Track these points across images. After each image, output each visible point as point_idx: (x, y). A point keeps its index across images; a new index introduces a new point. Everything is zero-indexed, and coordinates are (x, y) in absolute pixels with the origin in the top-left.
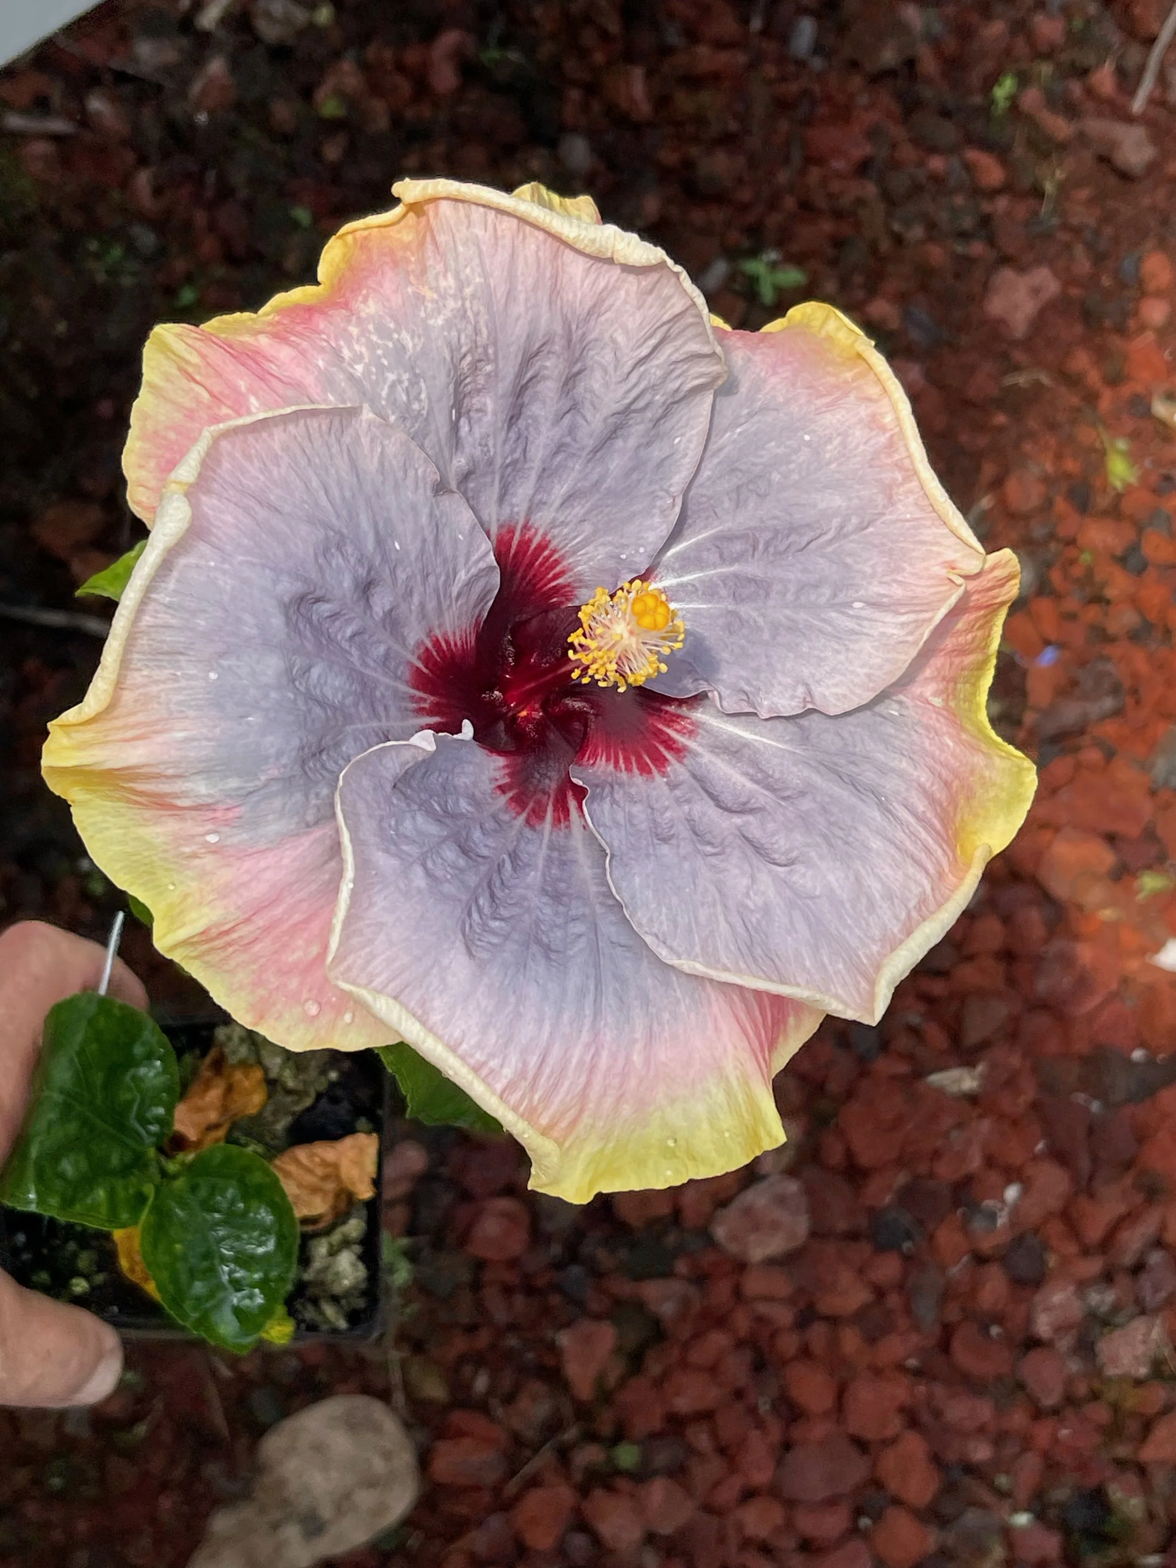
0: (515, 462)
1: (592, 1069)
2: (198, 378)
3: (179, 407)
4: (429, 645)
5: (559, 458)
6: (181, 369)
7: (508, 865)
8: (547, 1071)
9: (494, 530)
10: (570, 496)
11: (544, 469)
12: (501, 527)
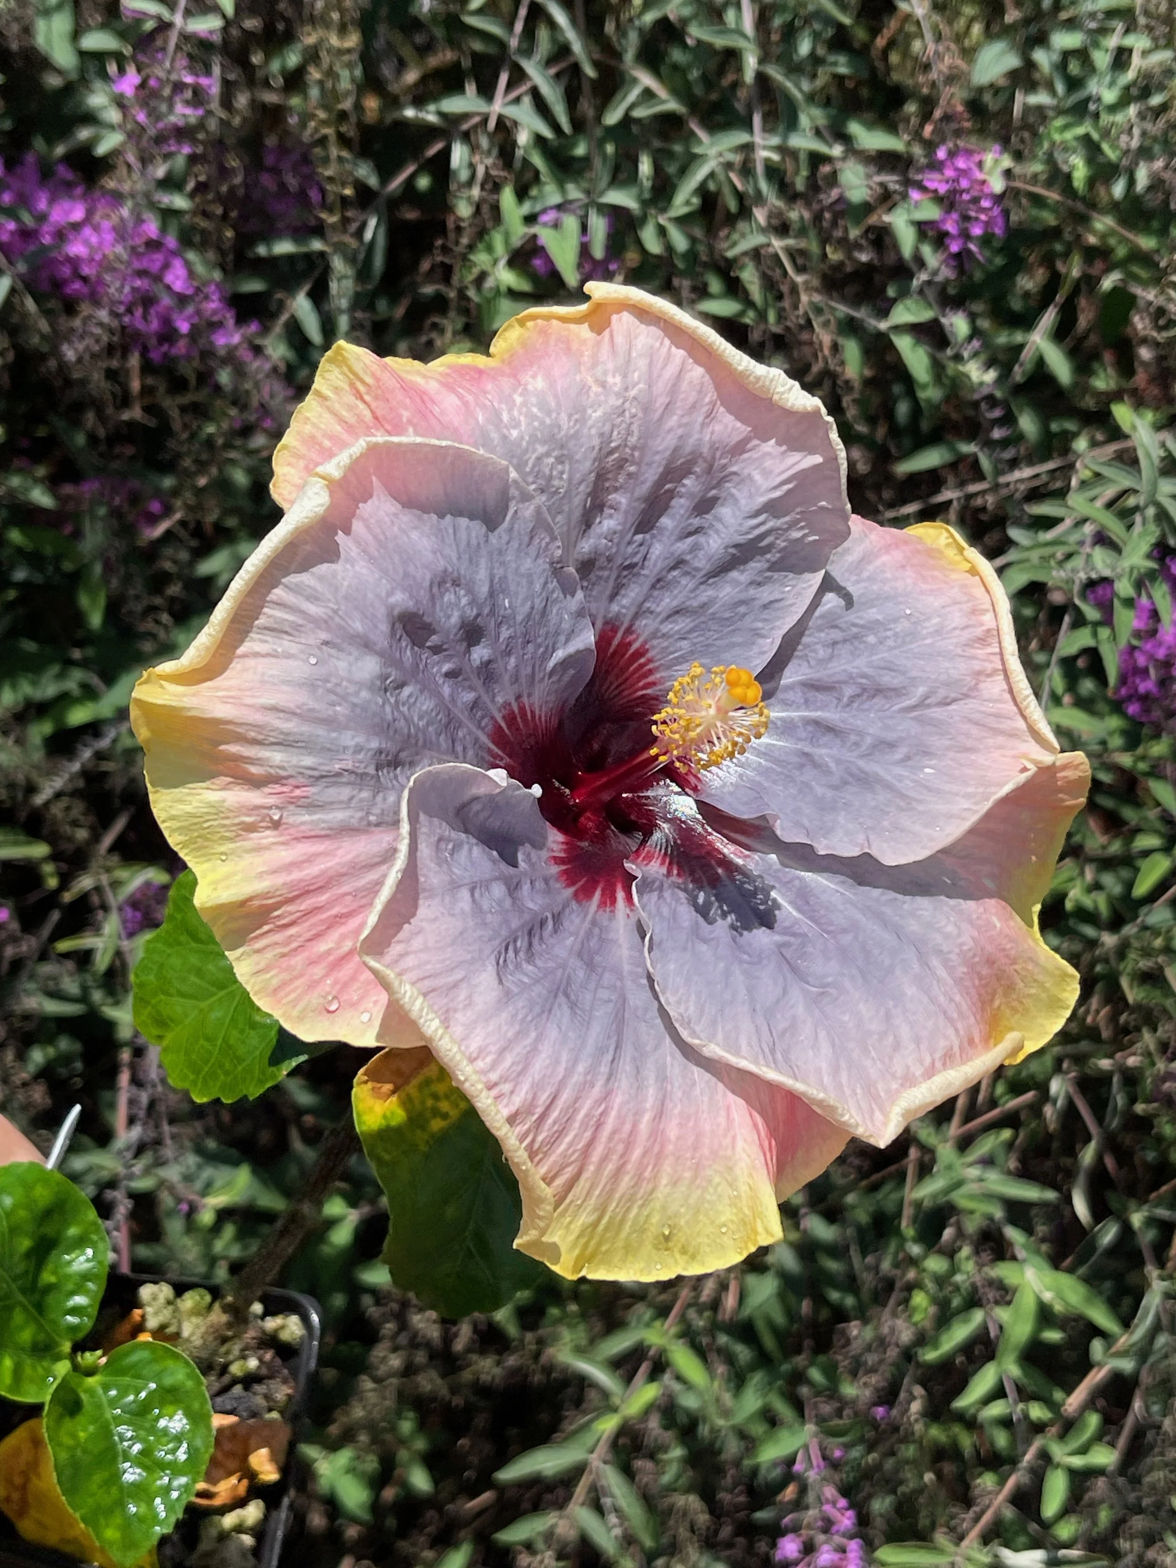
0: (632, 566)
1: (599, 1125)
2: (367, 398)
3: (341, 420)
4: (516, 710)
5: (675, 573)
6: (352, 385)
7: (550, 923)
8: (554, 1115)
9: (599, 624)
10: (677, 612)
11: (659, 581)
12: (606, 623)
